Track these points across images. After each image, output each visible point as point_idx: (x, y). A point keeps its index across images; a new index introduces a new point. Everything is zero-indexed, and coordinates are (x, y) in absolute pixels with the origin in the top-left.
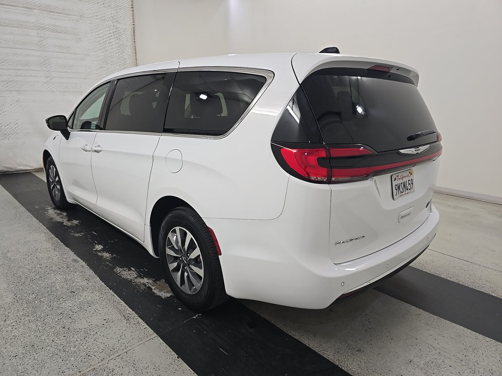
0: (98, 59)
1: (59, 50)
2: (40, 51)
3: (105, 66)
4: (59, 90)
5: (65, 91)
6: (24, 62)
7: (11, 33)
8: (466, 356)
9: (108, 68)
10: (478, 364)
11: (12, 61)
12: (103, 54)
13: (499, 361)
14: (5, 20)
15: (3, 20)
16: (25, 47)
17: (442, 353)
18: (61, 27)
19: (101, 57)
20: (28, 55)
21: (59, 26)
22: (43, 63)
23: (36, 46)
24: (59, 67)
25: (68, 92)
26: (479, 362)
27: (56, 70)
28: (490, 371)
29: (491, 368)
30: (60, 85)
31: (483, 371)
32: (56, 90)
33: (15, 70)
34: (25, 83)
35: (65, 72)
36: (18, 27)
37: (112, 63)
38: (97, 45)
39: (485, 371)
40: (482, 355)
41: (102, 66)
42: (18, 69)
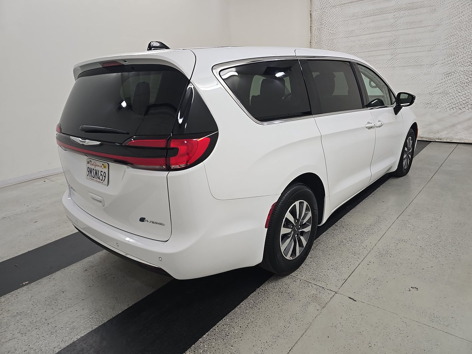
0: (451, 26)
1: (410, 27)
2: (392, 32)
3: (457, 34)
4: (400, 66)
5: (406, 66)
6: (377, 44)
7: (373, 21)
8: (48, 324)
9: (461, 35)
10: (36, 329)
11: (368, 45)
12: (458, 20)
13: (29, 346)
14: (371, 11)
15: (370, 11)
16: (380, 31)
17: (61, 311)
18: (418, 2)
19: (454, 24)
20: (382, 37)
21: (416, 2)
22: (392, 42)
23: (390, 27)
24: (406, 43)
25: (408, 66)
26: (37, 330)
27: (402, 47)
28: (25, 333)
29: (27, 336)
30: (402, 60)
31: (28, 329)
32: (397, 65)
33: (369, 52)
34: (373, 62)
35: (410, 47)
36: (379, 14)
37: (467, 28)
38: (453, 11)
39: (27, 330)
40: (43, 336)
41: (453, 34)
42: (371, 50)
